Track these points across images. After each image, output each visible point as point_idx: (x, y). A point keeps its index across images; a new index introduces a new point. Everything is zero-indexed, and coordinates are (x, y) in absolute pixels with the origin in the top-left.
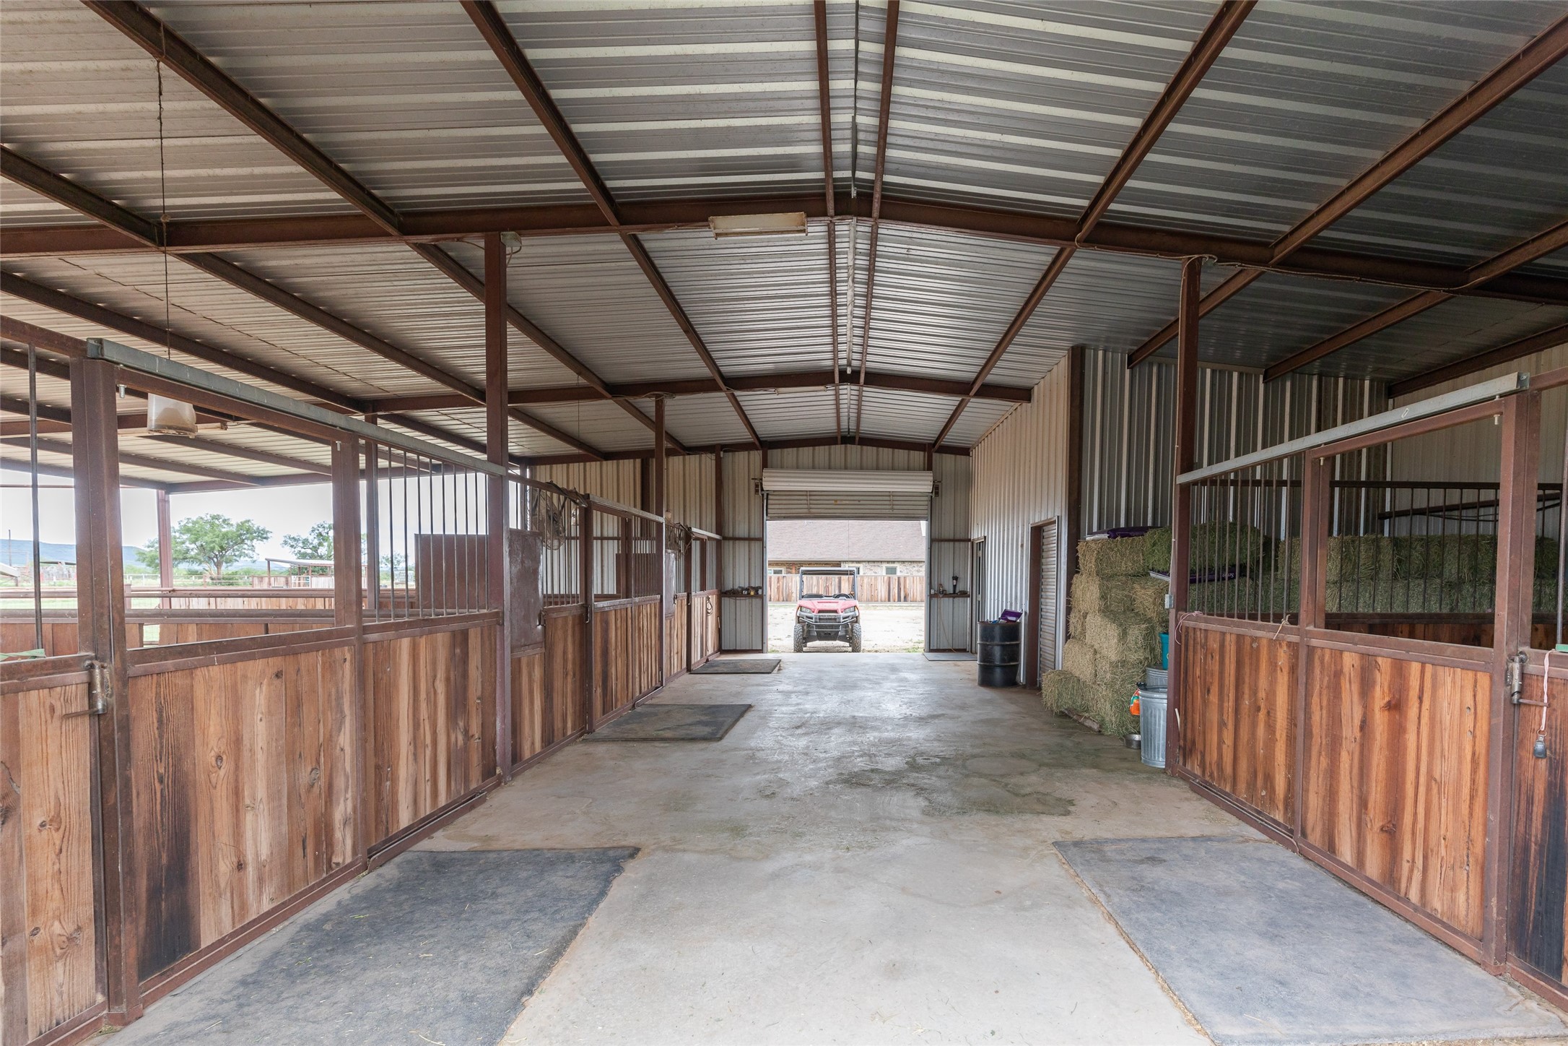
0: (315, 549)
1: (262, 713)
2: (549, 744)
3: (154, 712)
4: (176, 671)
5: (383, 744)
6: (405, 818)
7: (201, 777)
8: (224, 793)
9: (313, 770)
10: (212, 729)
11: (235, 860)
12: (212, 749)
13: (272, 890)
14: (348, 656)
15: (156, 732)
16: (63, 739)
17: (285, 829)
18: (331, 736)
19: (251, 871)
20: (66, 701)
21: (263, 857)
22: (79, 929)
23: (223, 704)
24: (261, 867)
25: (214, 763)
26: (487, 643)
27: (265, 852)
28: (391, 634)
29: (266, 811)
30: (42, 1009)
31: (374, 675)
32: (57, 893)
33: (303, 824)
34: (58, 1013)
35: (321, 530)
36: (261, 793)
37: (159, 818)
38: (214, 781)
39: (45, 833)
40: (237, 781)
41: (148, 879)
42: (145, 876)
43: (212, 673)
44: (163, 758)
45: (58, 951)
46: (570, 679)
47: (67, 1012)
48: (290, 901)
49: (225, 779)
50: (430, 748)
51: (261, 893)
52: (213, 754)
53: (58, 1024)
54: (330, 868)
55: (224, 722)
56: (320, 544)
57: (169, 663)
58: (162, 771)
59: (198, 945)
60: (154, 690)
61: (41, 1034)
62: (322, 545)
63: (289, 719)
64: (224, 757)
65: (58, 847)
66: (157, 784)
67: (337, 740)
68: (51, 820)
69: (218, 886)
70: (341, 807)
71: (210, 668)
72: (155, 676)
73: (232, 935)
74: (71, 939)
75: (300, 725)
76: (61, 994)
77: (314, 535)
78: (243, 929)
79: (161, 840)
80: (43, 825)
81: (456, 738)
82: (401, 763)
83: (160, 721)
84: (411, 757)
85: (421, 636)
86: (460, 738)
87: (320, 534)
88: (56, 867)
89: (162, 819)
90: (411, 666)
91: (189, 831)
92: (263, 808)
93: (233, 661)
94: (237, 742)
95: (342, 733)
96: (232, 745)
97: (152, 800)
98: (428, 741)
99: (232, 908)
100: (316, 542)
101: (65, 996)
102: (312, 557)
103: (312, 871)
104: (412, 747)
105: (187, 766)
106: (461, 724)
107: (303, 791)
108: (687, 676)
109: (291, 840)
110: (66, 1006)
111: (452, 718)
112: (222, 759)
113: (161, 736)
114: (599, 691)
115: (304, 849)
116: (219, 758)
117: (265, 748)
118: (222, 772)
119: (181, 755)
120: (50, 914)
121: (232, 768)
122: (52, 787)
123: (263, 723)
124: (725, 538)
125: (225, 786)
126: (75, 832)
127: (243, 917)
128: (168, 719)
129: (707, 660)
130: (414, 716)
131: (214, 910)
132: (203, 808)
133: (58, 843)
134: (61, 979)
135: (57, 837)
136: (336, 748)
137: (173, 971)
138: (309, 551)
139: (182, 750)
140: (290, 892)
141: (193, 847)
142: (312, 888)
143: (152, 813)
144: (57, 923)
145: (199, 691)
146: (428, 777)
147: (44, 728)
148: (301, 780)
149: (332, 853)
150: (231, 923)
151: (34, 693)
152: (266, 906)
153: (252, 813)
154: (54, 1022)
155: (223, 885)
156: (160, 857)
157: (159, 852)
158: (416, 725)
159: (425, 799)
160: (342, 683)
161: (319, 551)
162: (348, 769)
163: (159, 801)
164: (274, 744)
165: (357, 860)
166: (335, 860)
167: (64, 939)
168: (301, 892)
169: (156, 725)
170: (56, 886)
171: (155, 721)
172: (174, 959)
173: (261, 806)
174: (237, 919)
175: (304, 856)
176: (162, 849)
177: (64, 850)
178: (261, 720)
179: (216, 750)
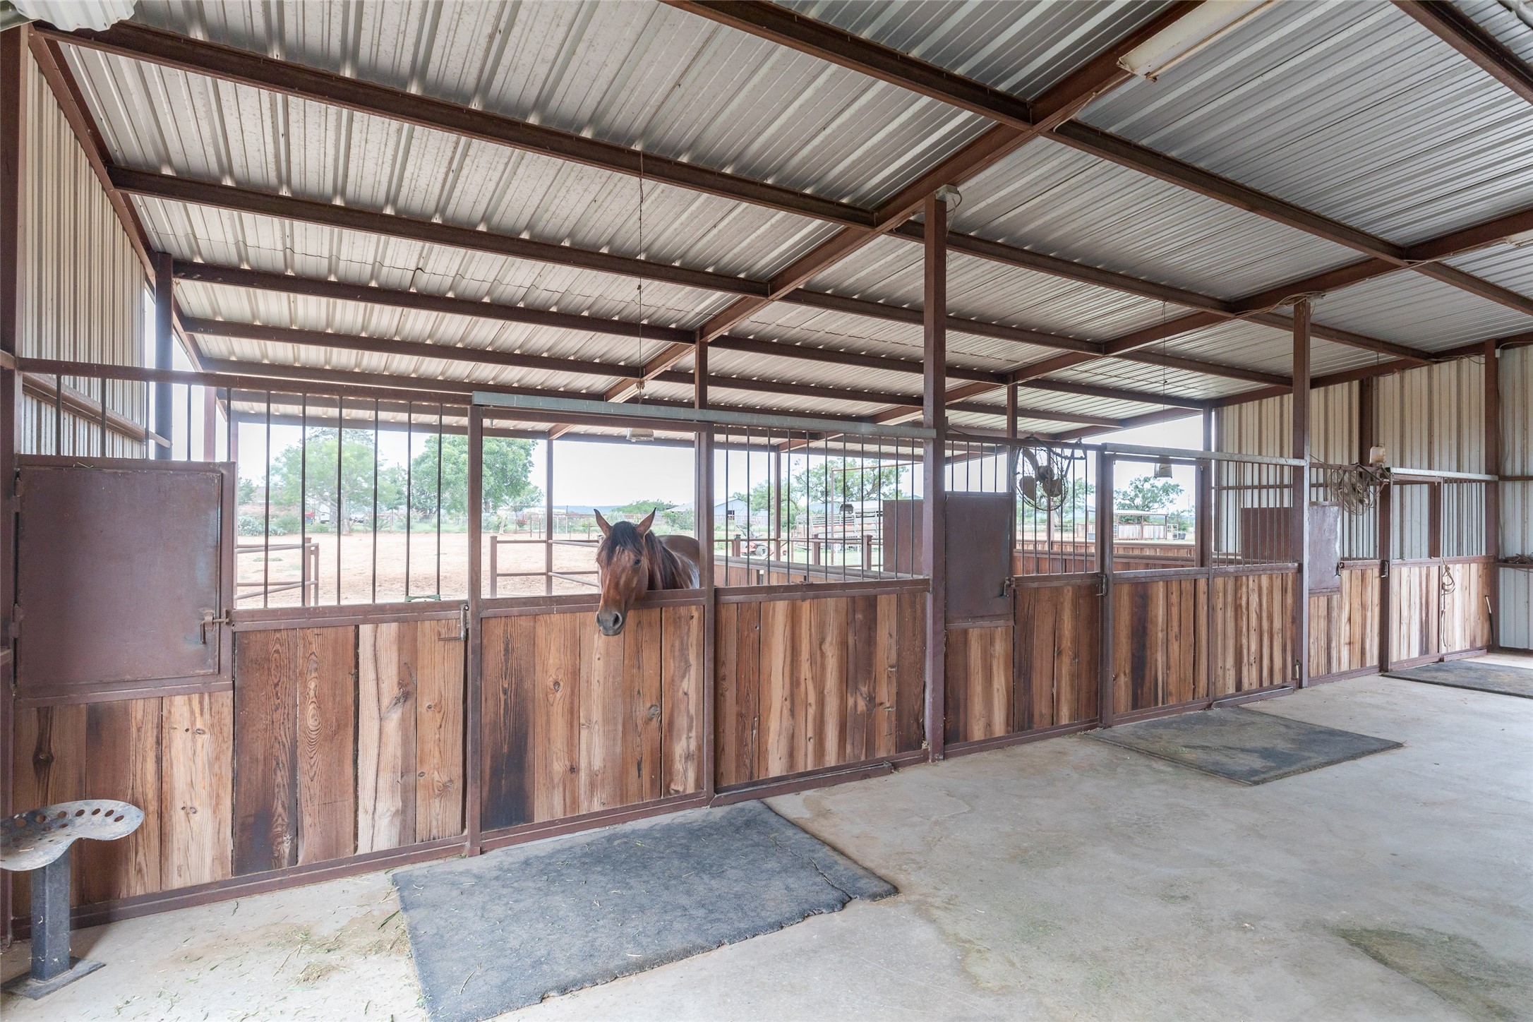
0: (1132, 500)
1: (600, 654)
2: (1022, 728)
3: (502, 644)
4: (520, 616)
5: (748, 694)
6: (776, 766)
7: (539, 695)
8: (560, 711)
9: (652, 706)
10: (551, 661)
11: (568, 764)
12: (551, 676)
13: (604, 796)
14: (696, 614)
15: (503, 658)
16: (446, 654)
17: (618, 750)
18: (673, 680)
19: (583, 776)
20: (449, 629)
21: (596, 768)
22: (451, 781)
23: (562, 643)
24: (593, 776)
25: (552, 687)
26: (908, 612)
27: (597, 764)
28: (761, 597)
29: (601, 731)
30: (424, 825)
31: (738, 632)
32: (437, 754)
33: (639, 749)
34: (434, 832)
35: (1137, 483)
36: (597, 715)
37: (502, 719)
38: (551, 700)
39: (430, 713)
40: (572, 703)
41: (492, 761)
42: (489, 758)
43: (553, 619)
44: (508, 677)
45: (436, 791)
46: (1066, 660)
47: (441, 834)
48: (622, 810)
49: (562, 700)
50: (814, 707)
51: (592, 795)
52: (551, 679)
53: (434, 839)
54: (668, 792)
55: (562, 657)
56: (1136, 496)
57: (515, 610)
58: (506, 686)
59: (532, 820)
60: (502, 627)
61: (423, 841)
62: (1138, 497)
63: (626, 662)
64: (562, 684)
65: (439, 724)
66: (502, 696)
67: (680, 686)
68: (435, 705)
69: (552, 779)
70: (683, 742)
71: (552, 615)
72: (503, 618)
73: (563, 821)
74: (445, 786)
75: (639, 667)
76: (437, 820)
77: (1132, 488)
78: (573, 819)
79: (503, 735)
80: (429, 707)
81: (856, 703)
82: (772, 715)
83: (506, 650)
84: (786, 712)
85: (804, 600)
86: (862, 705)
87: (1137, 487)
88: (437, 736)
89: (505, 720)
90: (788, 628)
91: (526, 734)
92: (598, 728)
93: (573, 612)
94: (575, 674)
95: (686, 679)
96: (569, 675)
97: (497, 705)
98: (812, 698)
99: (564, 800)
100: (1133, 494)
101: (440, 822)
102: (1130, 507)
103: (648, 791)
104: (788, 703)
105: (527, 685)
106: (864, 689)
107: (639, 722)
108: (1376, 679)
109: (624, 759)
110: (440, 829)
111: (848, 681)
112: (559, 684)
113: (507, 661)
114: (1124, 681)
115: (639, 770)
116: (556, 683)
117: (601, 681)
118: (559, 695)
119: (522, 677)
120: (432, 766)
121: (569, 693)
122: (437, 684)
123: (601, 662)
124: (1505, 478)
125: (561, 705)
126: (451, 716)
127: (573, 810)
128: (513, 649)
129: (1441, 660)
130: (792, 674)
131: (547, 797)
132: (540, 720)
133: (439, 721)
134: (438, 810)
135: (438, 717)
136: (678, 691)
137: (508, 832)
138: (1128, 502)
139: (524, 673)
140: (622, 802)
141: (530, 745)
142: (646, 805)
143: (497, 714)
144: (436, 773)
145: (541, 632)
146: (810, 734)
147: (433, 645)
148: (638, 713)
149: (671, 780)
150: (562, 811)
151: (427, 623)
152: (597, 807)
153: (587, 731)
154: (432, 837)
155: (556, 781)
156: (502, 747)
157: (502, 744)
158: (794, 682)
159: (806, 755)
160: (688, 637)
161: (1135, 502)
162: (692, 711)
163: (502, 707)
164: (611, 680)
165: (700, 793)
166: (673, 786)
167: (441, 784)
168: (634, 805)
169: (503, 653)
170: (437, 748)
171: (502, 650)
172: (511, 824)
173: (596, 727)
174: (568, 809)
175: (639, 777)
176: (503, 742)
177: (443, 726)
178: (599, 659)
179: (554, 677)
